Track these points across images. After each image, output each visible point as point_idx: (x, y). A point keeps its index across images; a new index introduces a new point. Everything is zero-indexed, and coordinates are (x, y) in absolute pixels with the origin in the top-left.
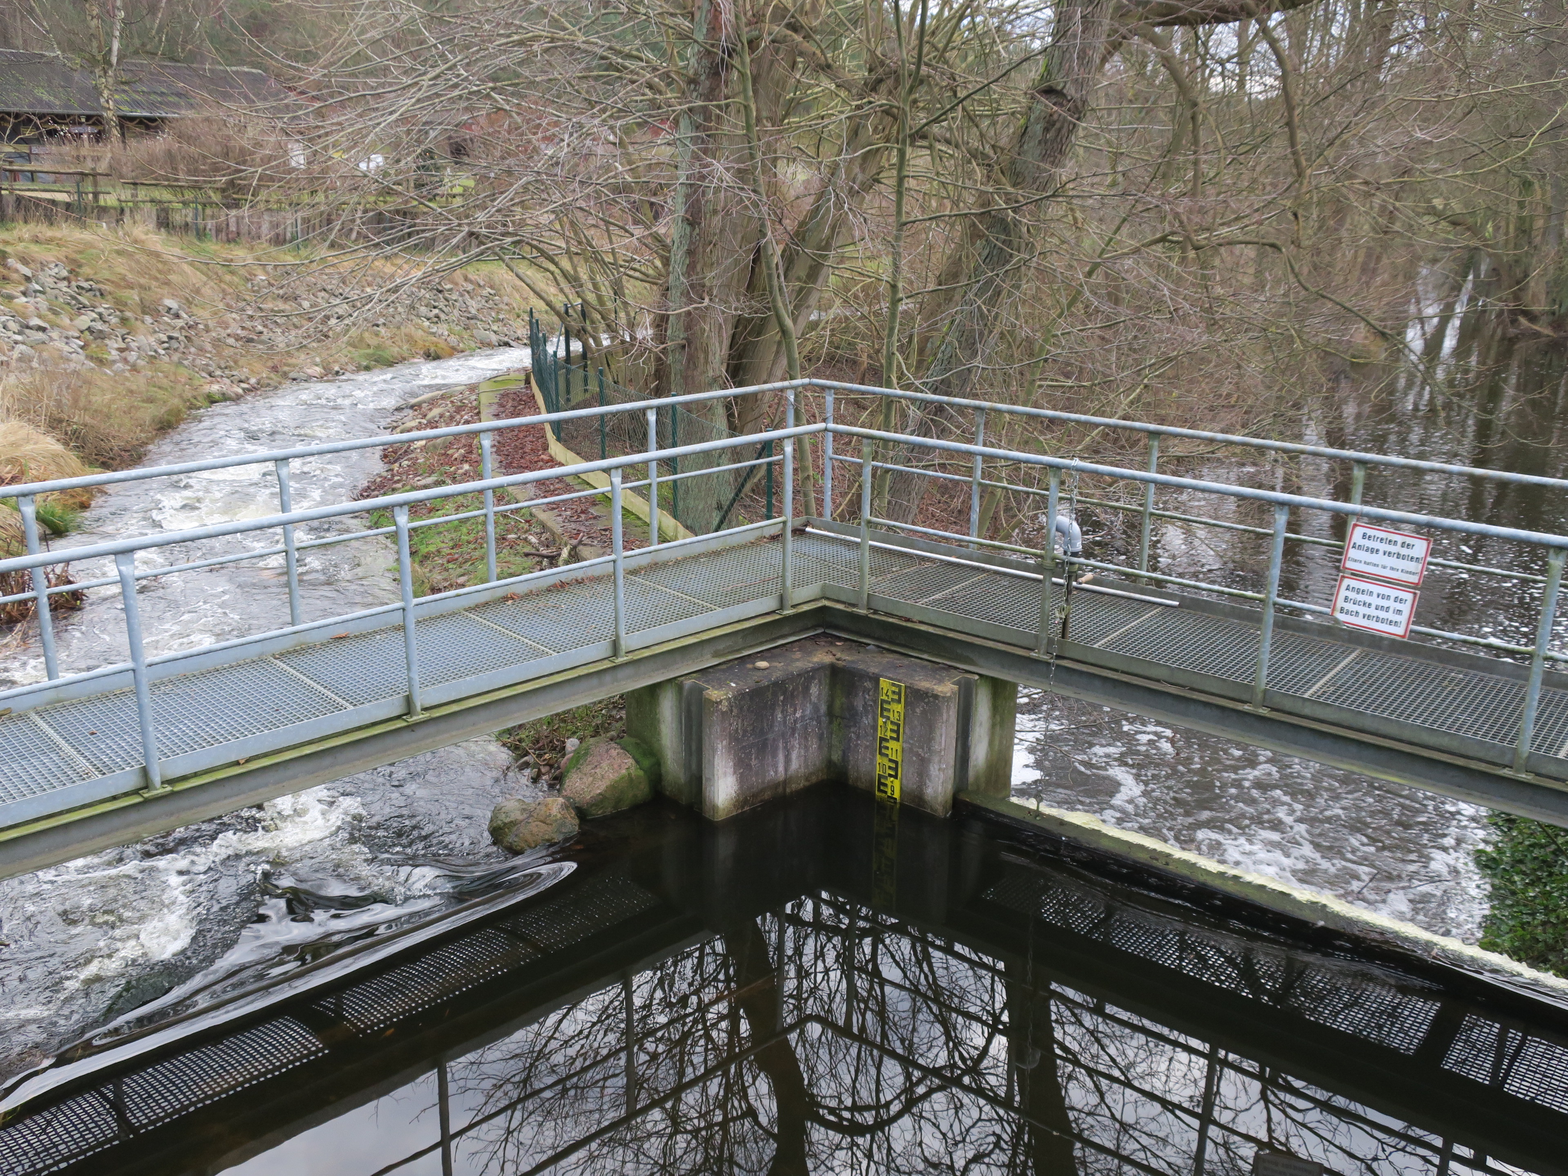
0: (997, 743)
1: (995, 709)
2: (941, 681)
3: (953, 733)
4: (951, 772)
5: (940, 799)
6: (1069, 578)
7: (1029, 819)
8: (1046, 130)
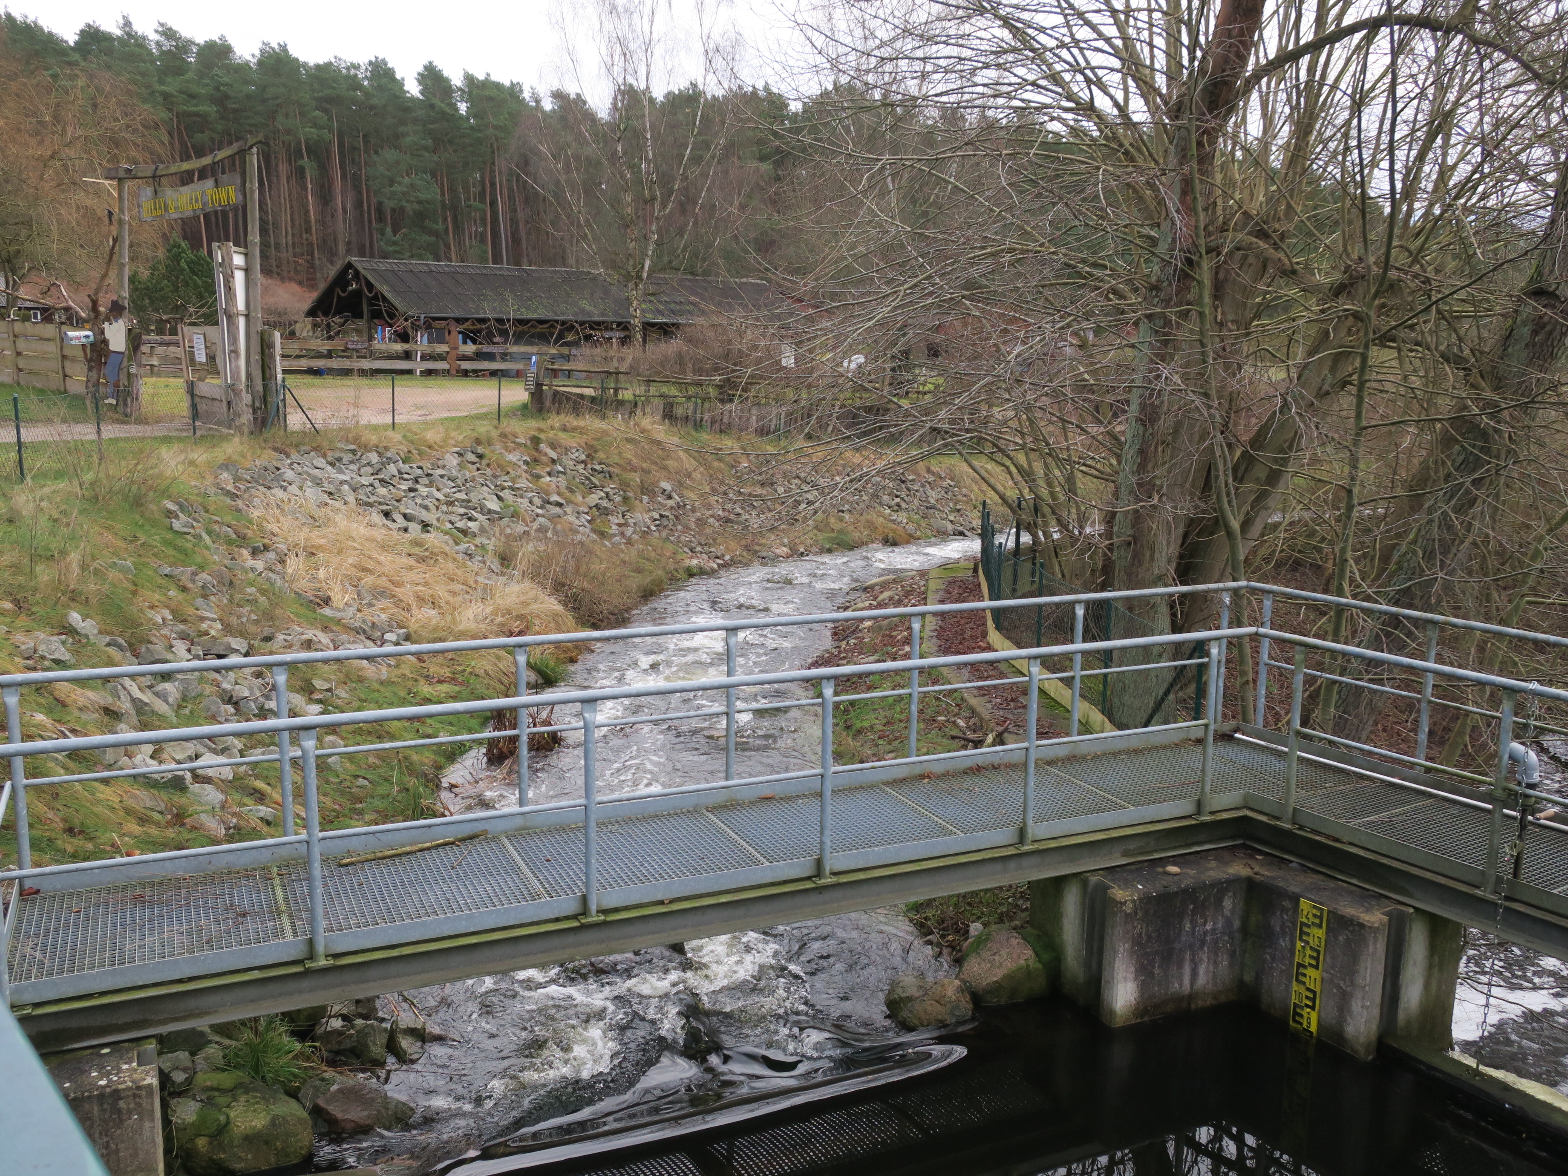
0: (1434, 985)
1: (1433, 948)
2: (1368, 910)
3: (1381, 968)
4: (1376, 1012)
5: (1362, 1039)
6: (1524, 812)
7: (1465, 1076)
8: (1535, 332)
